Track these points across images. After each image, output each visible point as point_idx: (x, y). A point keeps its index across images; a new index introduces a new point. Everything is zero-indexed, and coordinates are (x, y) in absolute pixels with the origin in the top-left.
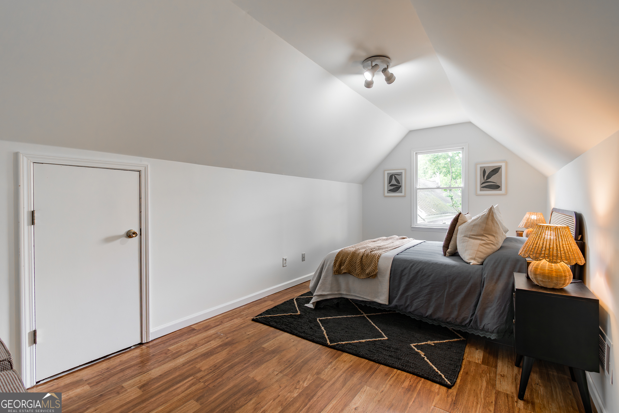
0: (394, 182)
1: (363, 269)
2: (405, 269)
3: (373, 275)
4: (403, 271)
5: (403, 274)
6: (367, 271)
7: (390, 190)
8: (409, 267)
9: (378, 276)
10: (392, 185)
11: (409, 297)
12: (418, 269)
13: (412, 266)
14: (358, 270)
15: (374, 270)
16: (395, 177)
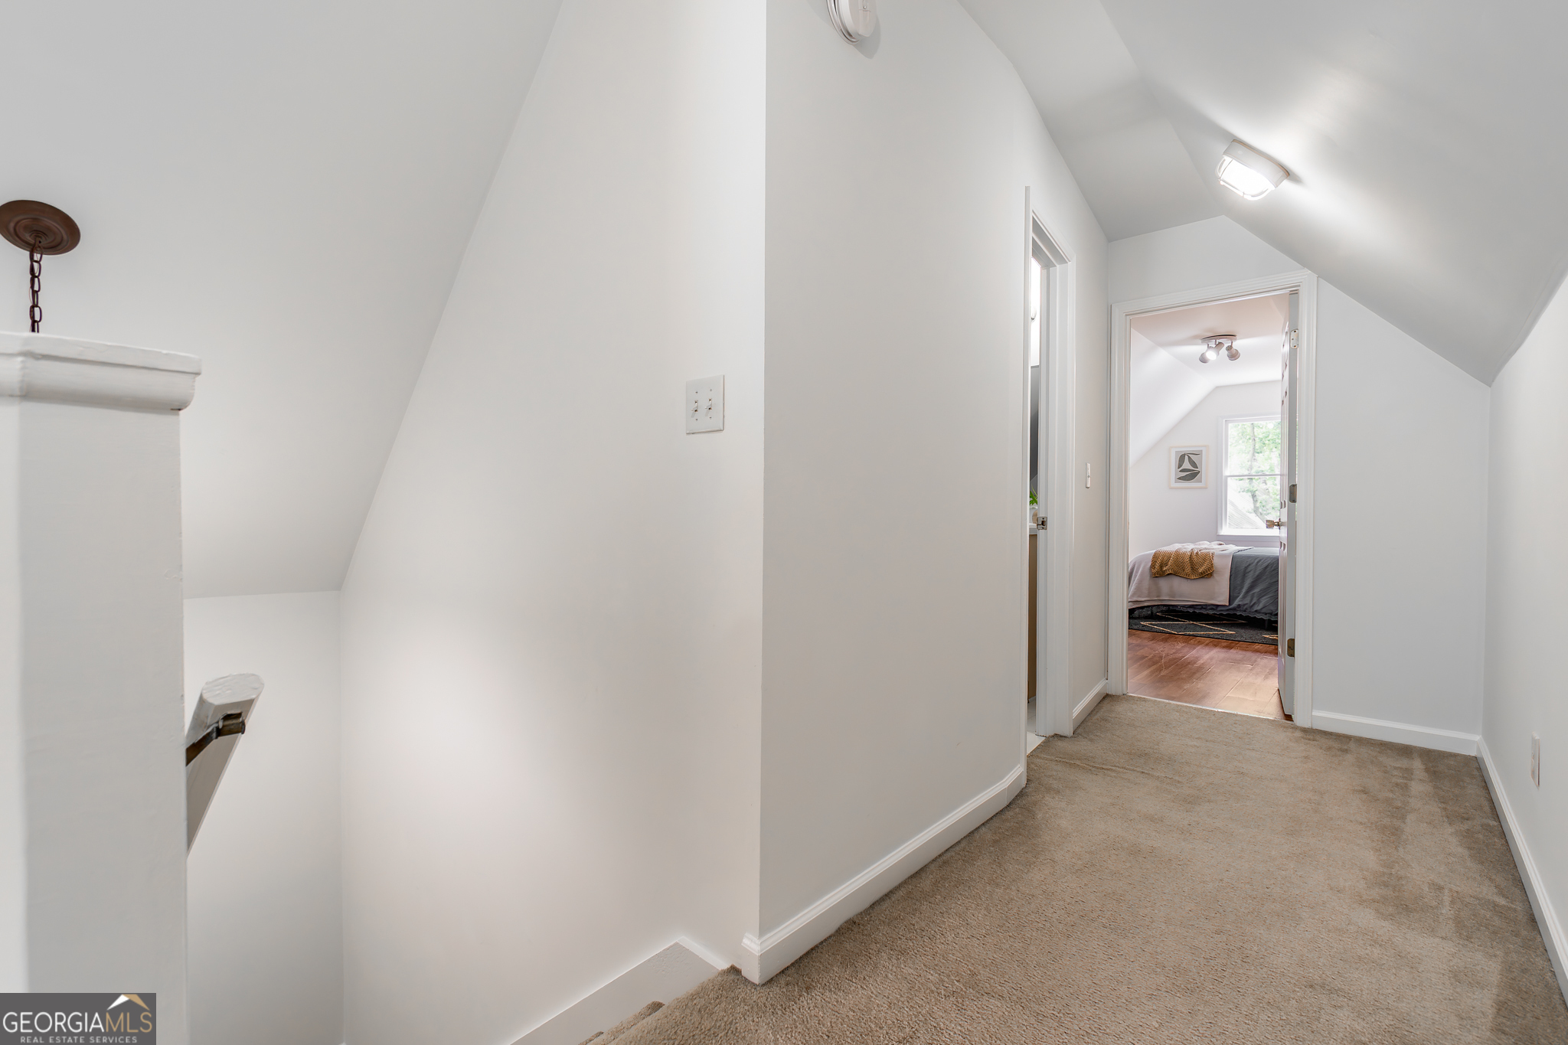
0: (1187, 465)
1: (1193, 569)
2: (1249, 565)
3: (1208, 574)
4: (1246, 568)
5: (1247, 571)
6: (1200, 570)
7: (1179, 478)
8: (1254, 564)
9: (1215, 575)
10: (1183, 471)
11: (1256, 594)
12: (1266, 564)
13: (1258, 562)
14: (1188, 570)
15: (1209, 569)
16: (1189, 457)
